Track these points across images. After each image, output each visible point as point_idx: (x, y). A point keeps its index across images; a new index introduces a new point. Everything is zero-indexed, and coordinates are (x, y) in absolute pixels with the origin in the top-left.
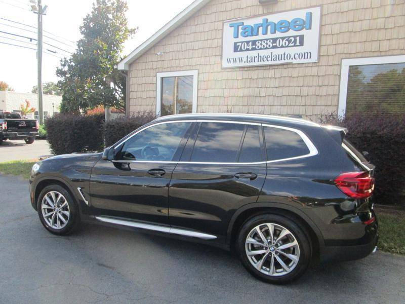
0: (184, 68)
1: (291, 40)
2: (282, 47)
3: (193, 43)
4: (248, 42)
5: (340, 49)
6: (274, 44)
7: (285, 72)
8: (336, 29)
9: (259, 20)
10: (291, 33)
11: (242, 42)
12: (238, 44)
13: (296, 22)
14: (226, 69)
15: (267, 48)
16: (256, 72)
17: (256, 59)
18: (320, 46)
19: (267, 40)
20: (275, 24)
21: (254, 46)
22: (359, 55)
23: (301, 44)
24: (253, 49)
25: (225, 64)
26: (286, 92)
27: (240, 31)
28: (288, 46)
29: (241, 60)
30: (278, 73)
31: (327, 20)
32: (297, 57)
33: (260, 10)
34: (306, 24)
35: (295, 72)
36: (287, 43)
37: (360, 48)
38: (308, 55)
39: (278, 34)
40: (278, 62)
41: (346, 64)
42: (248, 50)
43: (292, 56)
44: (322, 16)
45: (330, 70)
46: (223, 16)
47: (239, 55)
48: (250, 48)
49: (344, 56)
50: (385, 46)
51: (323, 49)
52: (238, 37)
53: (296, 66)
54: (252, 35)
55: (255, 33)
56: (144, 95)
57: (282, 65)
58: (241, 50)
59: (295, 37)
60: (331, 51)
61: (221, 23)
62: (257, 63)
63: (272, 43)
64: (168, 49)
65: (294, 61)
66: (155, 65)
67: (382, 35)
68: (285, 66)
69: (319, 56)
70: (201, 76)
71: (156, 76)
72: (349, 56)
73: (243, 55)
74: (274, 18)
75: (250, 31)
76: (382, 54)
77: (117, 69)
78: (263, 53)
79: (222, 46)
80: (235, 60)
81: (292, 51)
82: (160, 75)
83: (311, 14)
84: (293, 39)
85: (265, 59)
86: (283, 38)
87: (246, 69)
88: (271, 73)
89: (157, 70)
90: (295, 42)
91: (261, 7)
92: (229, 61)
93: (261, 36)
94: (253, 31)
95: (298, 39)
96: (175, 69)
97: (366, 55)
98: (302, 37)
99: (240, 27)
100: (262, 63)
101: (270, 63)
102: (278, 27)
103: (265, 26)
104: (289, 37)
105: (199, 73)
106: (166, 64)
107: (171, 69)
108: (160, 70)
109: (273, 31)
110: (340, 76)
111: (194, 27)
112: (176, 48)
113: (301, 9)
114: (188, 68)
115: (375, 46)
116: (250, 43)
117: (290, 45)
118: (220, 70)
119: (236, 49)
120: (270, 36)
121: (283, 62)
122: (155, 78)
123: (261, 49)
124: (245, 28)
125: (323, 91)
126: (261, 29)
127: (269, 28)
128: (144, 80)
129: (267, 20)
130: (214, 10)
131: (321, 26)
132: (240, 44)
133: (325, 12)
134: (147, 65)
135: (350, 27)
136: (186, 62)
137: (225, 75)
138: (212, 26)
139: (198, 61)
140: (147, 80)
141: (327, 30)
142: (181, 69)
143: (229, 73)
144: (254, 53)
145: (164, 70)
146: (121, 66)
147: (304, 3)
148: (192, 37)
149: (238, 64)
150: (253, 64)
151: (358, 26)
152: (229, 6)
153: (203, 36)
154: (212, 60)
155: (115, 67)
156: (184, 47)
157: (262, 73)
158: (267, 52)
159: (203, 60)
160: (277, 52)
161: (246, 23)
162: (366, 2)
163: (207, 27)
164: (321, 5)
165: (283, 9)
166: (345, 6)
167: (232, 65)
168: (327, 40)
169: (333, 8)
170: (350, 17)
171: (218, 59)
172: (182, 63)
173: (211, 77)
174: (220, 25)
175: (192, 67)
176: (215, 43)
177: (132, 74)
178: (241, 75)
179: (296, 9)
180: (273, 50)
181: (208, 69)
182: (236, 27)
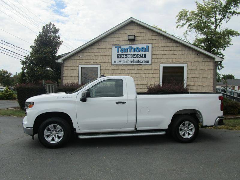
0: (94, 64)
1: (141, 55)
2: (138, 58)
3: (98, 53)
4: (123, 55)
5: (159, 60)
6: (134, 56)
7: (139, 68)
8: (158, 53)
9: (128, 47)
10: (141, 53)
11: (121, 55)
12: (119, 55)
13: (143, 49)
14: (113, 65)
15: (131, 58)
16: (127, 67)
17: (127, 62)
18: (152, 58)
19: (131, 54)
20: (134, 49)
22: (166, 63)
23: (145, 57)
24: (126, 58)
25: (113, 63)
26: (139, 75)
27: (120, 50)
28: (140, 58)
29: (120, 62)
30: (136, 68)
31: (154, 49)
32: (143, 62)
33: (128, 42)
34: (147, 50)
35: (143, 68)
36: (139, 56)
37: (166, 60)
38: (148, 62)
39: (136, 53)
40: (136, 64)
41: (162, 66)
42: (123, 58)
43: (142, 62)
44: (152, 47)
45: (156, 68)
46: (112, 43)
47: (119, 59)
48: (124, 57)
49: (161, 63)
50: (174, 60)
51: (153, 60)
52: (119, 52)
53: (143, 65)
54: (125, 52)
55: (126, 51)
56: (72, 75)
57: (138, 65)
58: (120, 58)
59: (142, 54)
60: (156, 61)
62: (127, 63)
64: (85, 54)
66: (78, 61)
67: (173, 56)
68: (139, 65)
69: (152, 62)
70: (102, 67)
71: (78, 66)
72: (162, 63)
73: (122, 60)
74: (134, 46)
75: (124, 50)
76: (174, 63)
77: (57, 62)
78: (130, 59)
79: (112, 55)
80: (118, 62)
81: (141, 60)
82: (80, 66)
83: (148, 46)
84: (142, 55)
85: (131, 62)
86: (138, 54)
87: (123, 66)
88: (133, 68)
89: (79, 64)
90: (143, 56)
91: (128, 41)
92: (115, 62)
93: (129, 53)
94: (126, 50)
95: (144, 55)
96: (89, 64)
97: (169, 63)
98: (145, 55)
99: (120, 48)
100: (129, 64)
101: (133, 64)
102: (136, 50)
103: (130, 49)
104: (140, 54)
105: (101, 66)
106: (84, 61)
107: (87, 64)
108: (81, 64)
109: (134, 51)
110: (159, 70)
111: (98, 46)
112: (89, 54)
113: (144, 44)
114: (95, 64)
115: (171, 60)
116: (124, 55)
117: (141, 57)
118: (111, 65)
119: (118, 57)
120: (132, 53)
121: (138, 63)
122: (78, 68)
123: (129, 58)
124: (122, 49)
125: (154, 76)
126: (129, 50)
127: (132, 50)
128: (72, 68)
129: (131, 47)
130: (108, 40)
131: (152, 51)
133: (153, 46)
134: (73, 61)
135: (162, 52)
136: (95, 61)
137: (113, 68)
138: (107, 47)
139: (100, 61)
140: (73, 68)
141: (154, 53)
142: (92, 64)
143: (115, 67)
144: (126, 59)
145: (82, 64)
146: (60, 61)
147: (145, 42)
148: (97, 50)
149: (119, 63)
150: (126, 64)
151: (165, 53)
152: (115, 39)
153: (103, 50)
154: (107, 61)
155: (56, 61)
156: (93, 54)
157: (129, 68)
158: (132, 59)
159: (103, 61)
160: (135, 59)
161: (122, 47)
162: (167, 45)
163: (104, 47)
164: (152, 44)
165: (137, 43)
166: (160, 45)
167: (116, 63)
168: (154, 57)
169: (156, 45)
170: (162, 49)
171: (110, 61)
172: (92, 61)
173: (107, 68)
174: (110, 47)
175: (97, 63)
176: (108, 54)
177: (65, 65)
178: (120, 68)
179: (143, 44)
180: (134, 59)
181: (105, 64)
182: (118, 48)
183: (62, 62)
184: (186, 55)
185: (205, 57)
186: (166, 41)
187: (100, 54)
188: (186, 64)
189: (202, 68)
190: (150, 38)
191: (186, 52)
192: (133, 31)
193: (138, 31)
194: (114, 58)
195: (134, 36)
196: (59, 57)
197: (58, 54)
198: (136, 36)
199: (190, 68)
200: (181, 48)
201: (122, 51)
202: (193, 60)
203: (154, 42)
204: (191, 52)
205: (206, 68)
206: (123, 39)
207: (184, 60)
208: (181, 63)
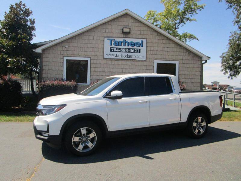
0: (82, 56)
2: (132, 52)
3: (87, 44)
4: (117, 48)
5: (154, 56)
6: (129, 51)
7: (134, 63)
8: (152, 49)
9: (122, 40)
10: (135, 47)
11: (114, 48)
12: (112, 48)
13: (137, 43)
14: (106, 59)
15: (125, 52)
16: (121, 62)
17: (121, 56)
18: (146, 54)
19: (125, 48)
21: (120, 50)
22: (160, 59)
23: (140, 52)
24: (119, 52)
25: (105, 57)
27: (113, 43)
28: (134, 53)
29: (113, 56)
30: (130, 63)
31: (149, 45)
32: (138, 57)
33: (122, 36)
34: (141, 45)
35: (138, 63)
37: (160, 57)
38: (142, 57)
39: (130, 47)
40: (130, 58)
41: (156, 62)
42: (117, 51)
43: (136, 57)
44: (147, 43)
45: (151, 64)
47: (112, 53)
48: (118, 51)
49: (155, 59)
50: (168, 57)
51: (148, 55)
52: (112, 45)
53: (138, 61)
54: (119, 45)
55: (120, 44)
56: (54, 68)
57: (132, 60)
58: (113, 51)
59: (137, 49)
60: (151, 56)
61: (103, 37)
62: (121, 58)
63: (128, 50)
65: (137, 59)
66: (62, 52)
67: (166, 53)
68: (133, 60)
69: (146, 58)
70: (92, 61)
71: (63, 58)
73: (115, 53)
74: (128, 40)
76: (167, 60)
77: (35, 52)
78: (124, 54)
79: (104, 48)
80: (110, 55)
82: (65, 58)
83: (143, 41)
85: (125, 57)
86: (132, 49)
87: (116, 60)
88: (127, 63)
89: (64, 55)
90: (137, 51)
92: (107, 55)
93: (122, 47)
94: (119, 44)
95: (138, 50)
96: (76, 56)
97: (162, 59)
98: (140, 50)
99: (113, 41)
100: (123, 58)
101: (127, 58)
102: (130, 44)
103: (124, 42)
104: (135, 49)
106: (70, 53)
107: (74, 56)
108: (66, 55)
109: (128, 45)
110: (154, 66)
111: (88, 36)
112: (76, 45)
113: (139, 38)
114: (84, 56)
115: (164, 57)
116: (118, 49)
117: (135, 52)
118: (103, 59)
119: (111, 50)
120: (126, 47)
121: (132, 58)
123: (123, 52)
124: (115, 42)
125: (148, 72)
126: (122, 43)
127: (126, 43)
128: (54, 60)
129: (125, 40)
130: (99, 31)
131: (147, 47)
132: (113, 48)
134: (56, 52)
135: (157, 49)
136: (83, 53)
137: (105, 62)
138: (99, 38)
139: (91, 54)
140: (56, 60)
141: (149, 48)
142: (80, 56)
143: (107, 61)
144: (120, 54)
145: (68, 55)
146: (38, 50)
147: (140, 36)
148: (86, 41)
149: (112, 57)
150: (119, 58)
151: (159, 49)
152: (107, 31)
153: (93, 42)
154: (99, 54)
155: (34, 50)
156: (82, 45)
157: (123, 62)
158: (126, 54)
159: (93, 53)
160: (130, 54)
161: (116, 40)
162: (161, 41)
163: (95, 38)
164: (146, 39)
165: (132, 37)
166: (155, 41)
167: (109, 57)
168: (149, 52)
169: (151, 41)
170: (156, 45)
171: (102, 54)
172: (80, 53)
173: (98, 62)
175: (86, 56)
176: (100, 46)
177: (45, 56)
178: (113, 62)
179: (137, 38)
180: (128, 53)
181: (96, 58)
182: (111, 40)
183: (42, 52)
184: (178, 52)
185: (194, 56)
186: (160, 37)
187: (89, 46)
188: (178, 62)
189: (191, 65)
190: (145, 32)
191: (178, 50)
192: (127, 24)
193: (133, 24)
194: (107, 51)
195: (129, 29)
196: (36, 46)
197: (33, 42)
198: (131, 29)
199: (181, 65)
200: (173, 46)
201: (115, 44)
202: (184, 58)
203: (148, 37)
204: (182, 50)
205: (195, 66)
206: (117, 31)
207: (177, 57)
208: (173, 60)
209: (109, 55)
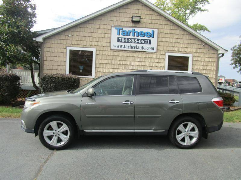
0: (87, 46)
2: (141, 43)
3: (92, 33)
4: (125, 39)
5: (165, 48)
7: (143, 55)
8: (164, 40)
9: (131, 29)
10: (145, 38)
11: (122, 38)
12: (120, 38)
13: (148, 33)
14: (112, 50)
15: (134, 43)
16: (129, 53)
17: (129, 47)
18: (158, 46)
19: (135, 39)
20: (138, 32)
22: (172, 52)
23: (150, 43)
24: (128, 42)
25: (112, 48)
27: (121, 32)
28: (144, 44)
29: (121, 46)
30: (139, 55)
31: (161, 35)
32: (148, 49)
33: (131, 24)
34: (152, 35)
35: (147, 56)
37: (172, 49)
38: (153, 49)
39: (140, 37)
40: (139, 50)
41: (168, 54)
42: (125, 42)
43: (146, 48)
44: (158, 33)
45: (162, 56)
46: (111, 23)
47: (120, 44)
48: (126, 41)
49: (166, 51)
50: (180, 50)
51: (159, 47)
52: (119, 35)
53: (148, 53)
54: (127, 35)
55: (128, 34)
56: (57, 59)
58: (121, 42)
59: (147, 40)
60: (162, 48)
61: (110, 26)
62: (129, 49)
63: (137, 41)
64: (75, 34)
65: (146, 51)
66: (65, 42)
67: (179, 45)
68: (143, 52)
69: (157, 50)
70: (98, 52)
71: (66, 48)
72: (168, 51)
73: (123, 44)
74: (138, 30)
75: (126, 33)
77: (35, 41)
78: (132, 45)
79: (110, 38)
80: (118, 46)
82: (69, 48)
83: (154, 31)
84: (146, 41)
85: (133, 48)
86: (142, 40)
87: (123, 51)
88: (136, 54)
89: (67, 45)
90: (147, 42)
92: (114, 46)
93: (131, 37)
94: (128, 33)
95: (148, 41)
96: (80, 46)
97: (174, 52)
98: (150, 41)
99: (121, 30)
100: (132, 50)
101: (136, 50)
102: (140, 34)
103: (134, 32)
105: (96, 50)
106: (74, 42)
107: (78, 45)
108: (69, 45)
109: (137, 36)
110: (165, 59)
111: (93, 25)
112: (81, 34)
113: (150, 28)
114: (89, 46)
115: (177, 49)
116: (126, 39)
117: (145, 43)
118: (109, 50)
119: (119, 40)
120: (135, 37)
121: (142, 50)
122: (65, 50)
123: (132, 43)
124: (124, 32)
125: (159, 65)
126: (131, 33)
127: (136, 33)
128: (56, 50)
129: (135, 30)
130: (106, 19)
131: (158, 37)
132: (121, 39)
134: (59, 41)
135: (169, 40)
136: (88, 43)
137: (112, 53)
138: (105, 27)
139: (96, 44)
140: (59, 50)
141: (160, 39)
142: (85, 46)
143: (114, 52)
144: (128, 44)
145: (71, 45)
146: (39, 39)
147: (150, 26)
148: (92, 30)
149: (119, 48)
150: (127, 49)
151: (171, 40)
152: (115, 19)
153: (99, 31)
154: (105, 44)
155: (34, 39)
156: (86, 34)
157: (131, 54)
158: (135, 45)
159: (99, 44)
160: (139, 45)
161: (124, 29)
162: (174, 32)
163: (101, 27)
164: (158, 29)
165: (142, 27)
166: (167, 31)
167: (116, 48)
168: (160, 44)
169: (162, 31)
170: (169, 36)
171: (108, 44)
172: (85, 43)
173: (104, 53)
174: (109, 27)
175: (92, 46)
176: (106, 36)
177: (46, 45)
178: (121, 54)
179: (148, 28)
180: (137, 44)
181: (102, 48)
182: (119, 30)
183: (43, 42)
184: (192, 44)
185: (210, 48)
186: (173, 27)
187: (95, 35)
188: (192, 55)
189: (206, 59)
190: (157, 22)
191: (192, 41)
192: (137, 11)
193: (143, 12)
194: (114, 41)
195: (139, 17)
196: (36, 35)
197: (33, 30)
198: (141, 18)
199: (196, 59)
200: (187, 37)
201: (123, 34)
202: (198, 51)
203: (161, 27)
204: (197, 42)
205: (210, 60)
206: (125, 19)
207: (190, 50)
208: (187, 53)
209: (116, 46)
